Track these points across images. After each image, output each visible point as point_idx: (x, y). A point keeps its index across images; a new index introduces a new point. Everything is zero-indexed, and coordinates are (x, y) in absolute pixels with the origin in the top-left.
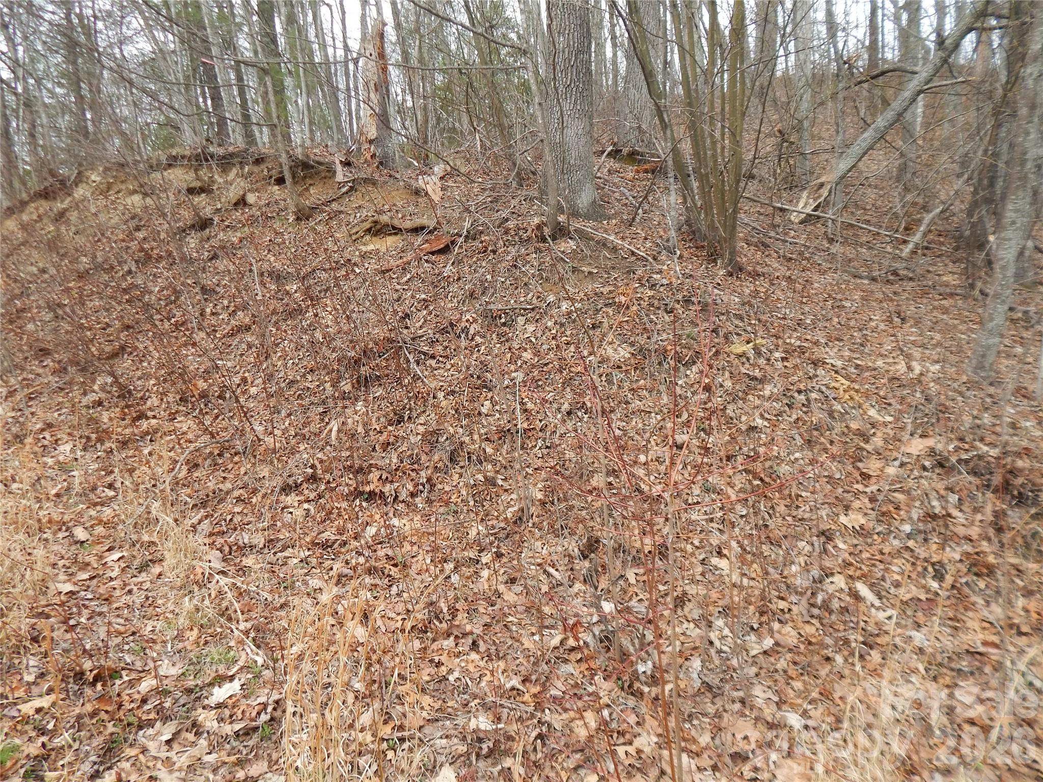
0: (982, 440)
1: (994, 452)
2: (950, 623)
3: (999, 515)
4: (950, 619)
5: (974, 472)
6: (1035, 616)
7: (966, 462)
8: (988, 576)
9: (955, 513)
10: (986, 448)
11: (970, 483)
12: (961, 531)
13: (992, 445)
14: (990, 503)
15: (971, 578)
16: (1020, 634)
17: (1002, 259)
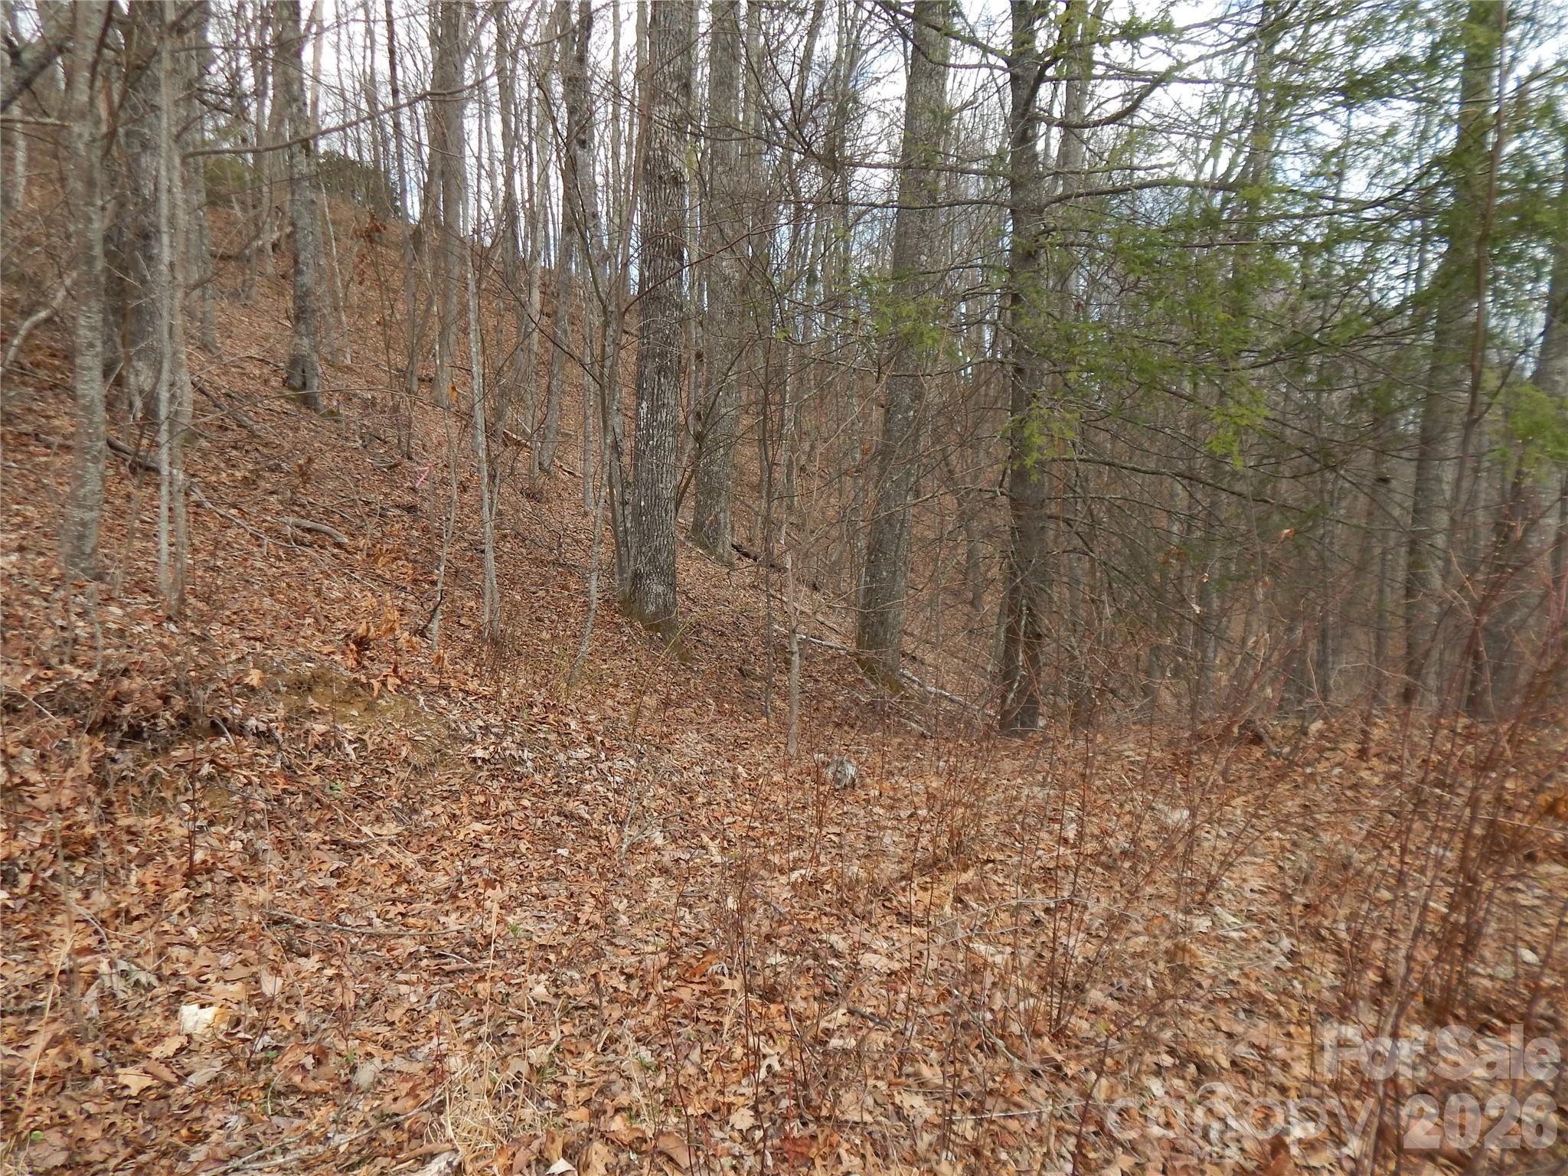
0: (73, 660)
1: (92, 675)
2: (25, 944)
3: (99, 765)
4: (26, 938)
5: (63, 710)
6: (153, 888)
7: (49, 696)
8: (87, 854)
9: (34, 776)
10: (77, 672)
11: (58, 726)
12: (44, 801)
13: (88, 666)
14: (85, 750)
15: (62, 866)
16: (131, 920)
17: (84, 396)
